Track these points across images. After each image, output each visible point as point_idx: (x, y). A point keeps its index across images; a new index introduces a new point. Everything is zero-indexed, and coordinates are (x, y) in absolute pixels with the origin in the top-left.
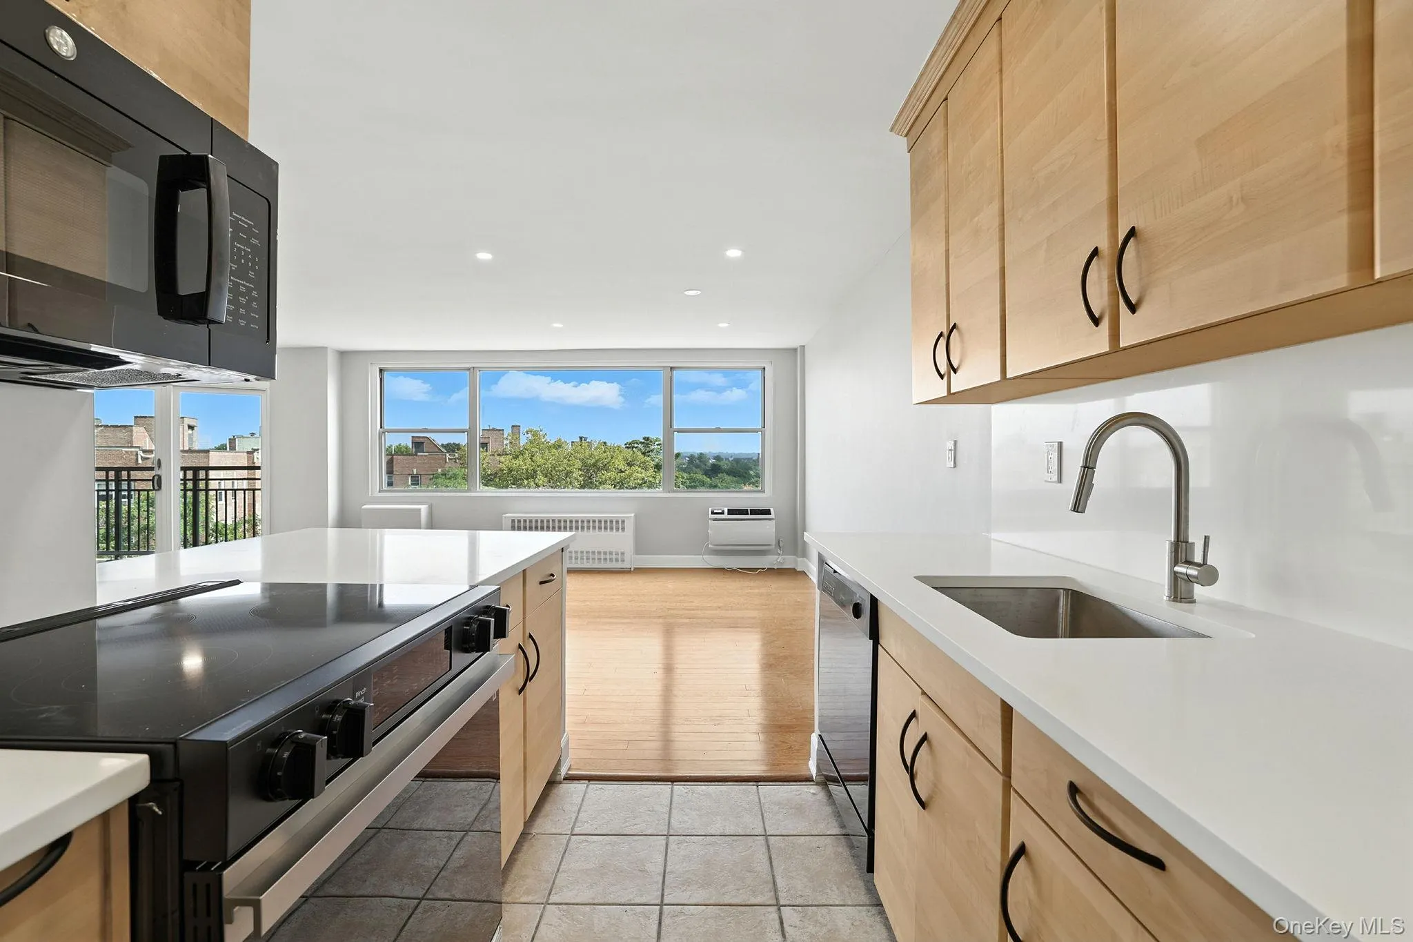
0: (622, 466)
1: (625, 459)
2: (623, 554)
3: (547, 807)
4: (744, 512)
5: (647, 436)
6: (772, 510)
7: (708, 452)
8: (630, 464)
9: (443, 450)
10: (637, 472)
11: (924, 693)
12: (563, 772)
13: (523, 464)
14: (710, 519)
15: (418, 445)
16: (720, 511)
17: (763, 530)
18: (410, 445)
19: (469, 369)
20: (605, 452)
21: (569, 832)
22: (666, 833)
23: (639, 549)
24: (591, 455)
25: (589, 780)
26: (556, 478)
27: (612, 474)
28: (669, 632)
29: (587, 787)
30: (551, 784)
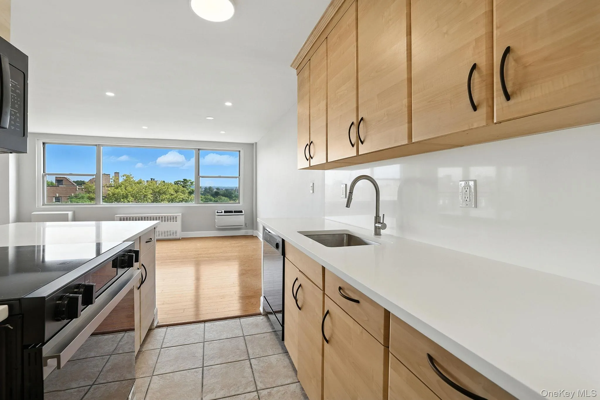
0: (172, 192)
1: (174, 189)
2: (176, 232)
3: (149, 340)
4: (231, 212)
5: (185, 178)
6: (243, 211)
7: (213, 186)
8: (176, 192)
9: (76, 185)
10: (180, 195)
12: (155, 324)
13: (121, 191)
14: (216, 215)
15: (59, 181)
16: (221, 212)
17: (240, 219)
18: (54, 182)
19: (96, 145)
20: (164, 186)
21: (160, 348)
22: (203, 341)
23: (184, 229)
24: (157, 187)
25: (167, 326)
26: (138, 198)
27: (168, 196)
29: (167, 329)
30: (150, 330)
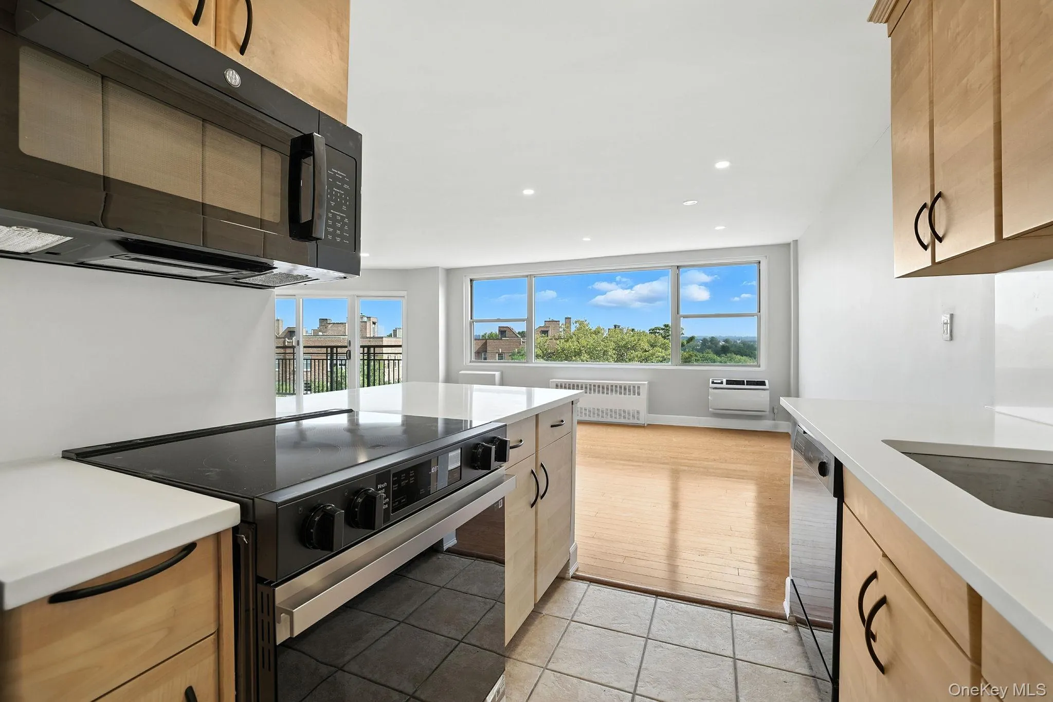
0: (646, 347)
1: (649, 342)
2: (638, 412)
3: (557, 596)
4: (742, 383)
5: (667, 324)
6: (767, 382)
7: (718, 336)
8: (653, 346)
9: (520, 336)
10: (659, 352)
11: (885, 555)
12: (571, 572)
13: (573, 345)
14: (711, 388)
15: (503, 332)
16: (720, 381)
17: (757, 399)
18: (498, 332)
19: (527, 276)
20: (633, 336)
21: (570, 619)
22: (645, 636)
23: (651, 409)
24: (623, 339)
25: (591, 582)
26: (595, 354)
27: (639, 353)
28: (676, 475)
29: (589, 586)
30: (560, 579)
